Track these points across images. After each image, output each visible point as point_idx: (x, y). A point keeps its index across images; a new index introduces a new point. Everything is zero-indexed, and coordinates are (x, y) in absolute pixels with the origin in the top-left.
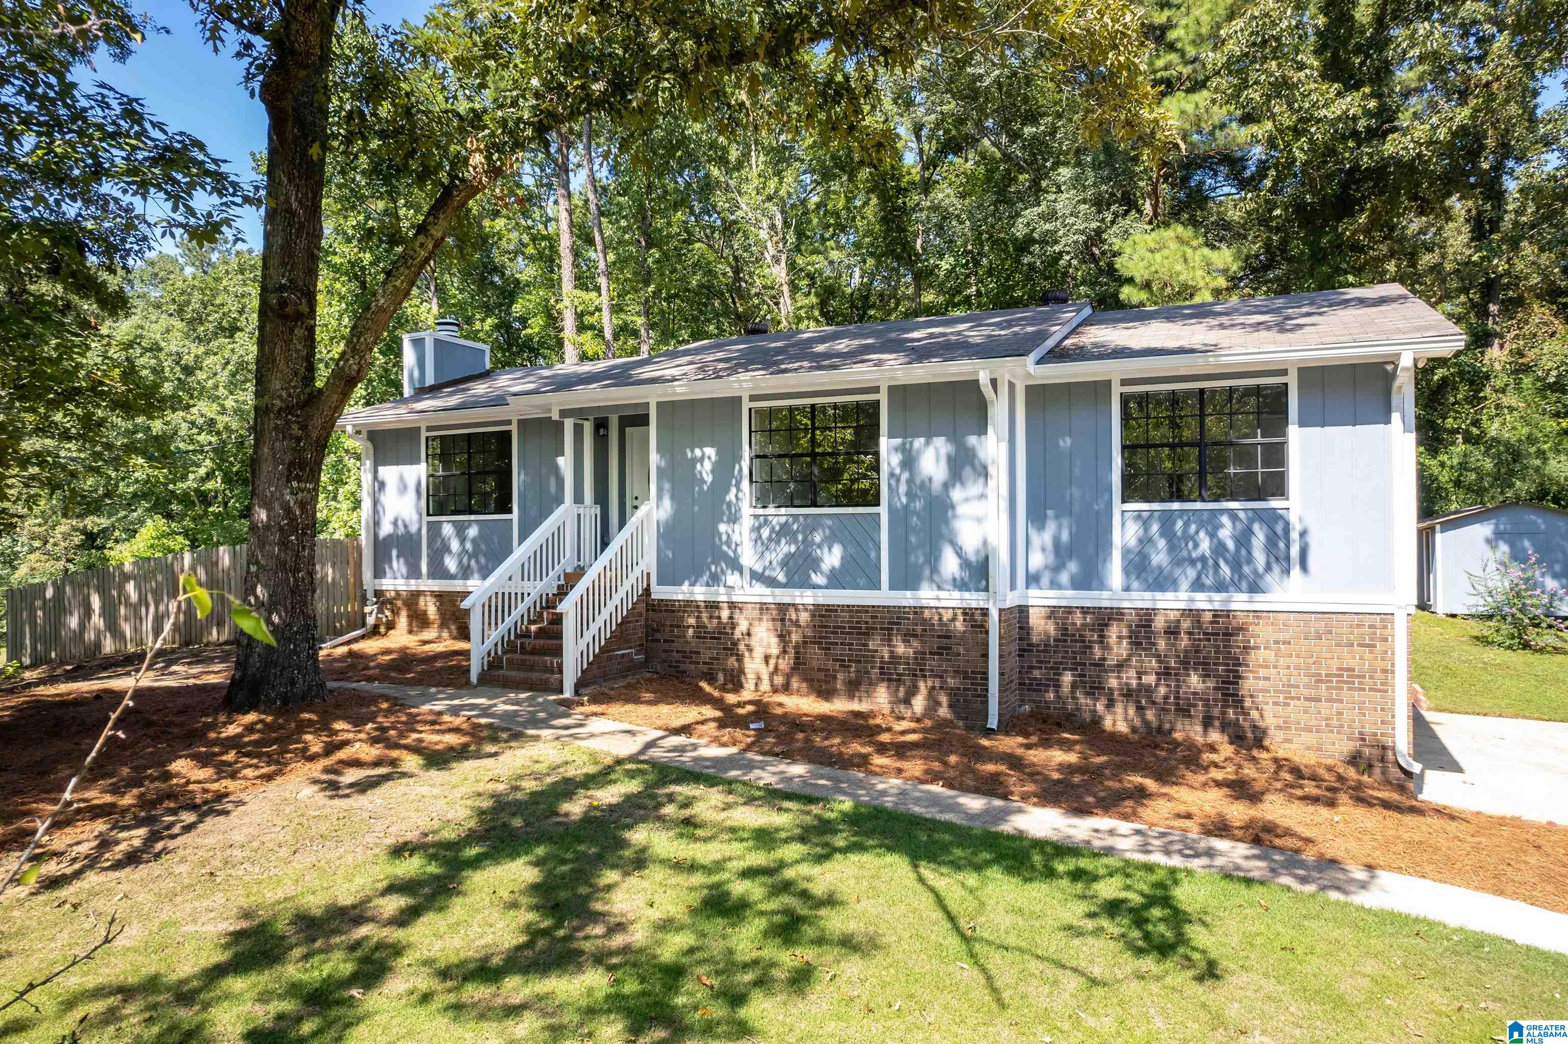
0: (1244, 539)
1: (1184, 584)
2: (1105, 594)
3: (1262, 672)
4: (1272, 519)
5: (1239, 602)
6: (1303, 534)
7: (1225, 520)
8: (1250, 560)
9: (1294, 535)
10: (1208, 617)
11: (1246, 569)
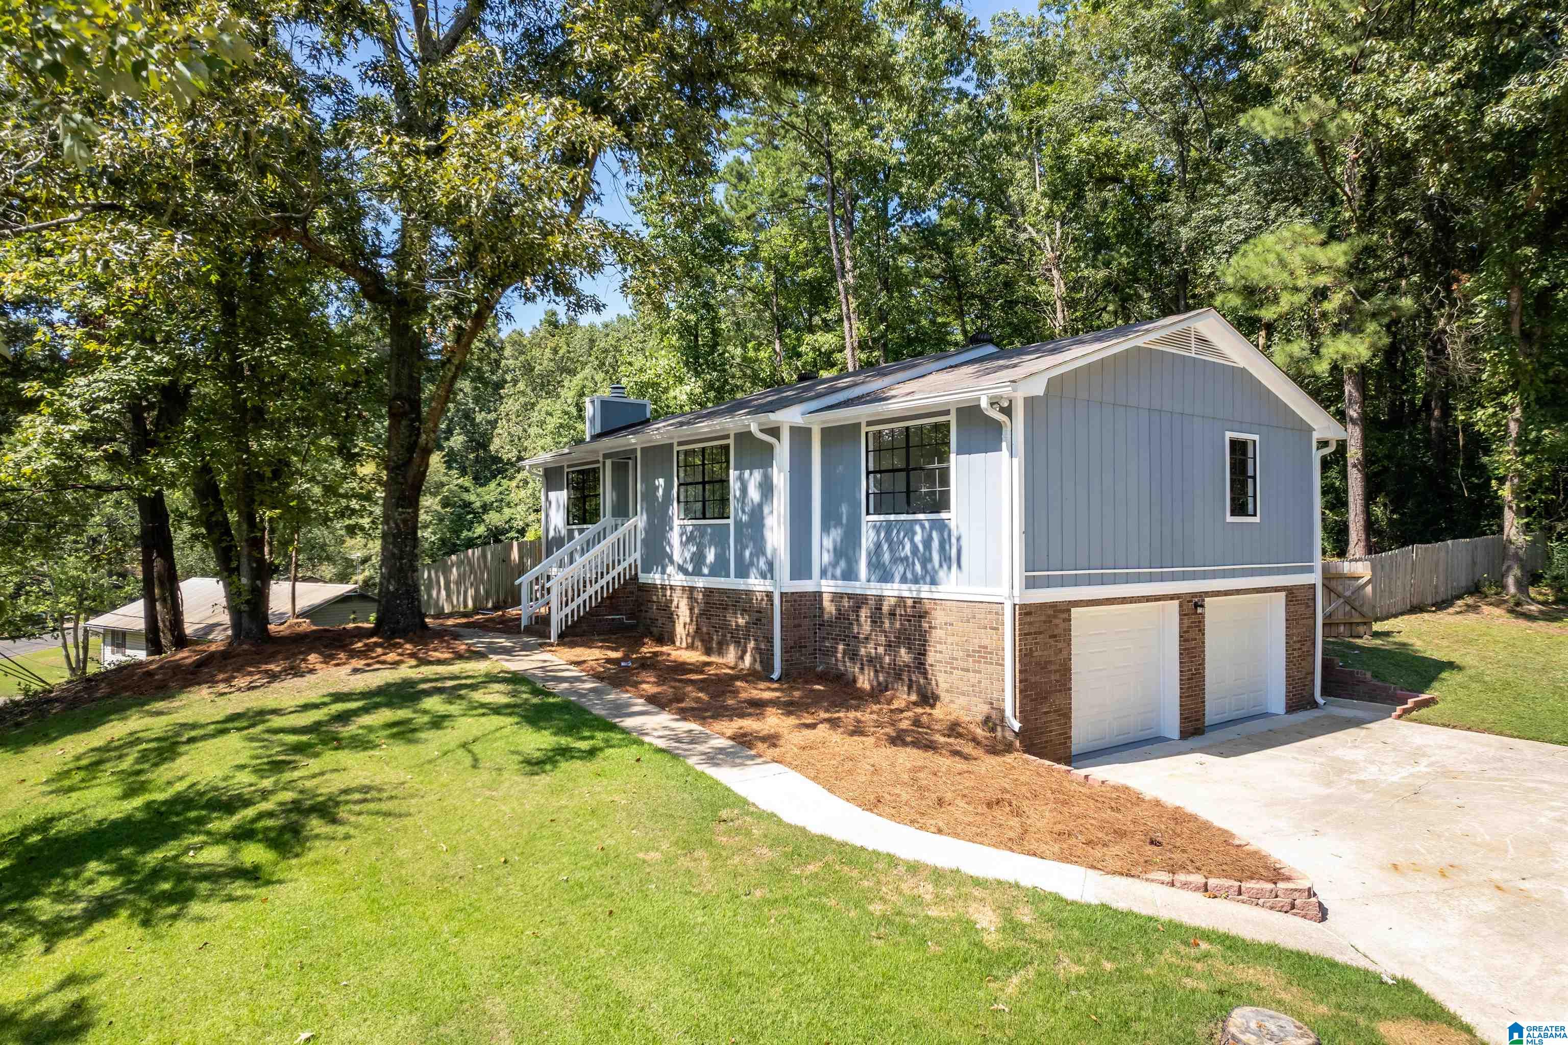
0: (927, 543)
1: (897, 578)
2: (857, 584)
3: (939, 647)
4: (942, 527)
5: (925, 591)
6: (958, 539)
7: (918, 529)
8: (930, 560)
9: (954, 540)
10: (910, 602)
11: (929, 567)
